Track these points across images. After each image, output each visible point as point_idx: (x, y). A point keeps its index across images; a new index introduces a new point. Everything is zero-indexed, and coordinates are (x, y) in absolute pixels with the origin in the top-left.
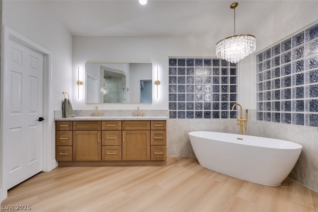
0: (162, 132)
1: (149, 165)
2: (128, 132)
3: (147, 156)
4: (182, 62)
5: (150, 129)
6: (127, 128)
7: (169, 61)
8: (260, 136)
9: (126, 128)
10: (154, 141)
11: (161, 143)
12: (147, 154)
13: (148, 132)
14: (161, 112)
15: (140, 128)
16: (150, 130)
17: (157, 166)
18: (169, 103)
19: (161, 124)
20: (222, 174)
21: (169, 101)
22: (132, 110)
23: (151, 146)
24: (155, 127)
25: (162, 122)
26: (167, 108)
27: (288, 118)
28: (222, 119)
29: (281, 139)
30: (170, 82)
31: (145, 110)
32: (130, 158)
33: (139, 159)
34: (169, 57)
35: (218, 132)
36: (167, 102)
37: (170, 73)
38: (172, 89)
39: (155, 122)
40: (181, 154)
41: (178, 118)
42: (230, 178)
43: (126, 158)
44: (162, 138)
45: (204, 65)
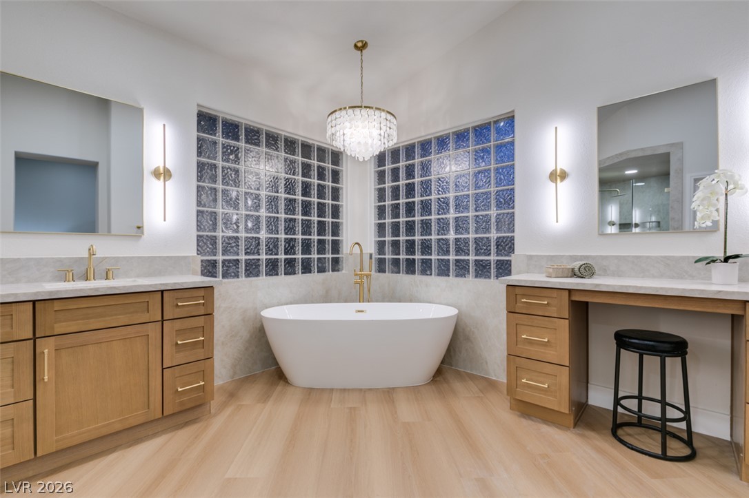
0: (200, 321)
1: (156, 435)
2: (68, 340)
3: (151, 407)
4: (232, 129)
5: (160, 319)
6: (59, 329)
7: (198, 117)
8: (383, 301)
9: (56, 325)
10: (176, 352)
11: (200, 353)
12: (152, 399)
13: (154, 330)
14: (176, 263)
15: (123, 319)
16: (163, 320)
17: (182, 427)
18: (198, 236)
19: (196, 298)
20: (349, 390)
21: (198, 230)
22: (60, 260)
23: (164, 370)
24: (178, 310)
25: (202, 293)
26: (191, 250)
27: (426, 267)
28: (319, 274)
29: (421, 302)
30: (200, 178)
31: (117, 259)
32: (74, 435)
33: (118, 427)
34: (198, 105)
35: (313, 302)
36: (194, 233)
37: (199, 153)
38: (204, 196)
39: (180, 294)
40: (235, 373)
41: (223, 277)
42: (365, 392)
43: (57, 441)
44: (202, 338)
45: (285, 151)
